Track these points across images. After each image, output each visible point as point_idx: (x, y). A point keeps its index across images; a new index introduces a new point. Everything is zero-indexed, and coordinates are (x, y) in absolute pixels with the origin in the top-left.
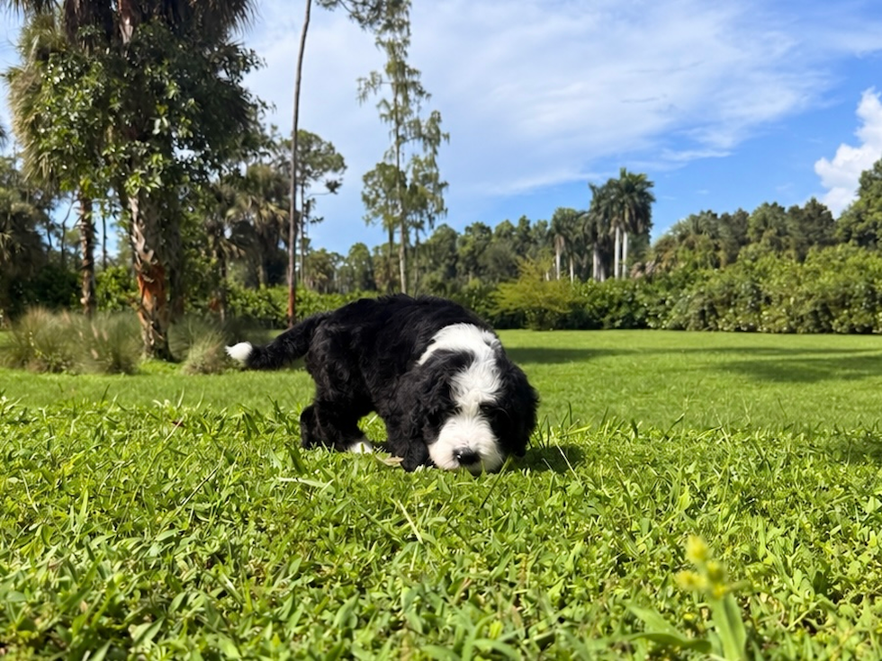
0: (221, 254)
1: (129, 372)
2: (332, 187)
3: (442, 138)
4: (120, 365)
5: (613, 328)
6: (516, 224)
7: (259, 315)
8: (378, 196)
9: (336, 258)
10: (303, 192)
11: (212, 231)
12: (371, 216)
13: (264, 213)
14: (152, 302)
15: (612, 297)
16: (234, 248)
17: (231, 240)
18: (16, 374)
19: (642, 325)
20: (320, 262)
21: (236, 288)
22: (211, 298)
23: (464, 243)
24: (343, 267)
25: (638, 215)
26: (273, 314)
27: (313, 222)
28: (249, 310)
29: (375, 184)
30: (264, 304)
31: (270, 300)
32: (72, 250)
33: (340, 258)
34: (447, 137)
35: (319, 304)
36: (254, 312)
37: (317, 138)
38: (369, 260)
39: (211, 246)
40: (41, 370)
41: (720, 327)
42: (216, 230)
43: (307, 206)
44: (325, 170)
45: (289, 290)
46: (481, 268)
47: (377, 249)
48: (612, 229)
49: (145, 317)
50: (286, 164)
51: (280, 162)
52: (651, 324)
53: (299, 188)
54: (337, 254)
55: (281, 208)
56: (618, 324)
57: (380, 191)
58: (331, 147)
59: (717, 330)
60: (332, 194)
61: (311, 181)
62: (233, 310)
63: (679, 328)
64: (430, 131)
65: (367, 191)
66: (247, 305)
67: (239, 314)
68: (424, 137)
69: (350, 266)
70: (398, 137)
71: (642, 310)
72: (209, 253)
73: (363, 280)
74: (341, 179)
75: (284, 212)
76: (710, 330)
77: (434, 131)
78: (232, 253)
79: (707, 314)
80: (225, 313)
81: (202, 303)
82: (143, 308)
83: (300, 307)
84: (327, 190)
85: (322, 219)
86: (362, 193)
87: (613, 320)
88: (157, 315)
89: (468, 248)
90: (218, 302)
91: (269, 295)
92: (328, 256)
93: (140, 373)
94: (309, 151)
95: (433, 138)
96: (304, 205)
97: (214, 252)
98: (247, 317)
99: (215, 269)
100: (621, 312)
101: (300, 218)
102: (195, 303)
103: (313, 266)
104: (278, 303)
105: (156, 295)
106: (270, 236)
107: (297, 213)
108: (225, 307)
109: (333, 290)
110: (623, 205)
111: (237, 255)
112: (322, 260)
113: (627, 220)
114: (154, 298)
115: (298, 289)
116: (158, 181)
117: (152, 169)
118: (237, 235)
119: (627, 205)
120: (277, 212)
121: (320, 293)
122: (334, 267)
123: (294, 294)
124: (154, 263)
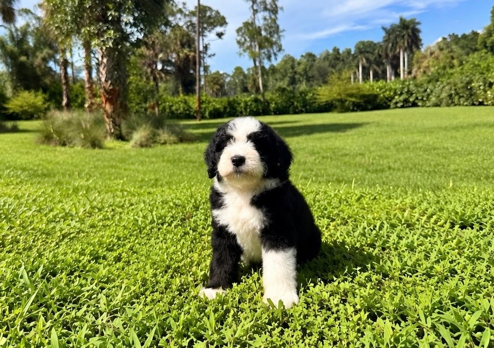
0: (155, 79)
1: (101, 147)
2: (220, 35)
3: (279, 9)
4: (95, 144)
5: (397, 107)
6: (331, 51)
7: (179, 112)
8: (245, 40)
9: (225, 76)
10: (203, 40)
11: (149, 66)
12: (242, 52)
13: (181, 55)
14: (110, 108)
15: (395, 90)
16: (163, 75)
17: (161, 70)
19: (414, 105)
20: (216, 79)
21: (165, 96)
22: (150, 102)
23: (299, 64)
24: (230, 81)
25: (412, 41)
26: (188, 110)
27: (209, 56)
28: (174, 108)
29: (243, 34)
30: (182, 105)
31: (186, 102)
33: (228, 75)
34: (282, 8)
35: (214, 103)
36: (177, 110)
37: (210, 9)
38: (245, 76)
39: (149, 74)
40: (56, 144)
41: (462, 102)
42: (152, 65)
43: (206, 48)
44: (215, 26)
45: (197, 96)
46: (310, 77)
47: (248, 70)
48: (398, 50)
49: (107, 117)
50: (192, 24)
51: (189, 24)
52: (420, 104)
53: (201, 38)
54: (226, 74)
55: (191, 51)
56: (399, 105)
57: (247, 38)
58: (218, 12)
59: (460, 105)
60: (220, 40)
61: (206, 33)
62: (164, 109)
63: (437, 105)
64: (271, 6)
65: (239, 38)
66: (172, 106)
67: (168, 110)
68: (269, 10)
69: (234, 80)
70: (254, 10)
71: (414, 96)
72: (148, 78)
73: (242, 86)
74: (225, 31)
75: (192, 54)
76: (455, 105)
77: (274, 6)
78: (161, 78)
79: (453, 96)
80: (159, 111)
81: (144, 105)
82: (105, 111)
83: (204, 106)
84: (217, 37)
85: (214, 55)
86: (236, 39)
87: (396, 103)
88: (114, 116)
89: (302, 66)
90: (154, 105)
91: (185, 100)
92: (221, 75)
93: (106, 148)
94: (205, 16)
95: (274, 10)
96: (204, 47)
97: (152, 78)
98: (172, 112)
99: (152, 87)
100: (402, 98)
101: (202, 55)
102: (140, 106)
103: (212, 81)
104: (191, 104)
105: (113, 104)
106: (185, 68)
107: (200, 52)
108: (158, 107)
109: (225, 94)
110: (403, 37)
111: (164, 79)
112: (217, 77)
113: (406, 45)
114: (112, 106)
115: (202, 96)
116: (110, 44)
117: (107, 38)
118: (165, 67)
119: (406, 37)
120: (188, 53)
121: (216, 97)
122: (224, 81)
123: (199, 99)
124: (111, 88)
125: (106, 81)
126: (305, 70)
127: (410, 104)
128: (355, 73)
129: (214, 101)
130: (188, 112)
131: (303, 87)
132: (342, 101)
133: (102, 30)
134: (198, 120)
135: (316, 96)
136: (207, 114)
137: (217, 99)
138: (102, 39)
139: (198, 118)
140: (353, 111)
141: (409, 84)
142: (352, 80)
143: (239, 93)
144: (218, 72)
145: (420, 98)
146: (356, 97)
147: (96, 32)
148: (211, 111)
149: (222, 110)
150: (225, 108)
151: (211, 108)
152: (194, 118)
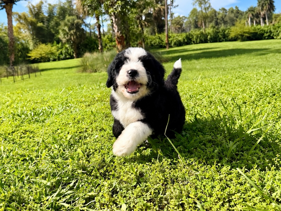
0: (142, 26)
6: (234, 9)
7: (156, 45)
9: (184, 18)
11: (138, 19)
13: (156, 8)
14: (121, 47)
15: (265, 30)
16: (146, 23)
17: (145, 20)
18: (84, 74)
19: (273, 38)
20: (178, 21)
21: (147, 36)
22: (139, 40)
24: (187, 21)
27: (175, 7)
30: (157, 40)
31: (160, 38)
32: (93, 31)
35: (177, 37)
36: (155, 43)
39: (138, 23)
40: (91, 72)
42: (139, 18)
45: (166, 34)
52: (275, 37)
54: (184, 17)
55: (162, 5)
56: (266, 38)
62: (147, 44)
66: (152, 41)
67: (149, 44)
69: (190, 20)
71: (272, 34)
72: (138, 26)
73: (194, 24)
75: (163, 7)
78: (145, 25)
80: (144, 45)
81: (136, 43)
82: (118, 49)
83: (170, 39)
85: (177, 6)
89: (220, 15)
90: (142, 41)
91: (159, 37)
92: (181, 18)
96: (171, 2)
97: (139, 26)
98: (152, 45)
99: (140, 31)
100: (267, 35)
101: (169, 7)
102: (134, 43)
103: (175, 23)
104: (163, 39)
105: (122, 45)
106: (159, 16)
107: (168, 6)
108: (144, 43)
109: (183, 31)
110: (266, 4)
111: (147, 25)
112: (179, 20)
113: (267, 8)
114: (121, 46)
115: (169, 33)
116: (119, 9)
117: (118, 6)
118: (147, 18)
119: (267, 4)
120: (161, 7)
121: (178, 33)
122: (183, 22)
123: (168, 35)
124: (121, 35)
125: (118, 32)
126: (222, 17)
127: (271, 38)
128: (247, 21)
129: (177, 36)
130: (161, 44)
131: (222, 27)
132: (242, 36)
133: (114, 2)
134: (167, 49)
135: (229, 32)
136: (172, 44)
137: (179, 35)
138: (115, 7)
139: (167, 47)
140: (247, 40)
141: (270, 28)
142: (246, 24)
143: (193, 29)
144: (179, 16)
145: (275, 35)
146: (248, 34)
147: (111, 4)
148: (175, 42)
149: (182, 41)
150: (184, 40)
151: (175, 41)
152: (165, 47)
